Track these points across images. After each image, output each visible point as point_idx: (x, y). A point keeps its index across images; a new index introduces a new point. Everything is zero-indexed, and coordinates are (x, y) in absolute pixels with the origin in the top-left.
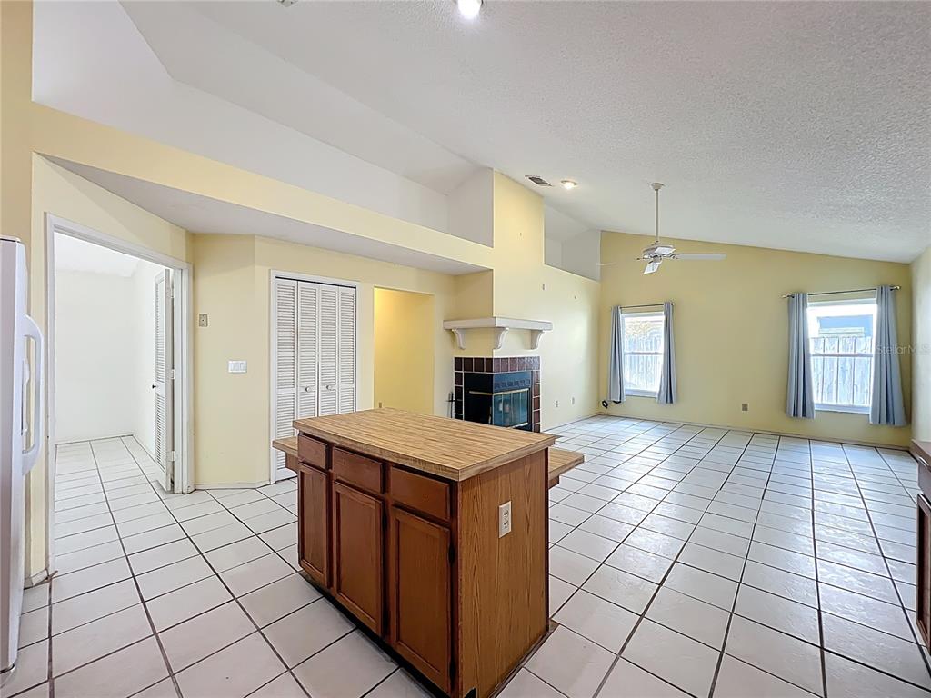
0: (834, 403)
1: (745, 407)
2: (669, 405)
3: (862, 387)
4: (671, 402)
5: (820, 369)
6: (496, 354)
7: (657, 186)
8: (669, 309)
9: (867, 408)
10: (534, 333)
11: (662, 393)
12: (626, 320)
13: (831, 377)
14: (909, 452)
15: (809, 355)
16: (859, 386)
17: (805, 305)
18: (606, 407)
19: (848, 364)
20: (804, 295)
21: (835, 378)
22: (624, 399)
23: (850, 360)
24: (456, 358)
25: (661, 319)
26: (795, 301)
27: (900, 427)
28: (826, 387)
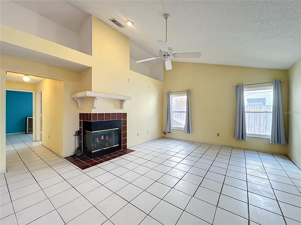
0: (253, 133)
1: (218, 135)
2: (188, 134)
3: (263, 125)
4: (189, 132)
5: (248, 118)
6: (94, 111)
7: (166, 16)
8: (189, 93)
9: (269, 136)
10: (122, 101)
11: (186, 129)
12: (173, 98)
13: (252, 122)
14: (287, 156)
15: (244, 112)
16: (262, 125)
17: (243, 90)
18: (165, 134)
19: (258, 116)
20: (243, 85)
21: (253, 122)
22: (171, 131)
23: (259, 114)
24: (80, 114)
25: (185, 97)
26: (239, 89)
27: (283, 145)
28: (250, 125)
